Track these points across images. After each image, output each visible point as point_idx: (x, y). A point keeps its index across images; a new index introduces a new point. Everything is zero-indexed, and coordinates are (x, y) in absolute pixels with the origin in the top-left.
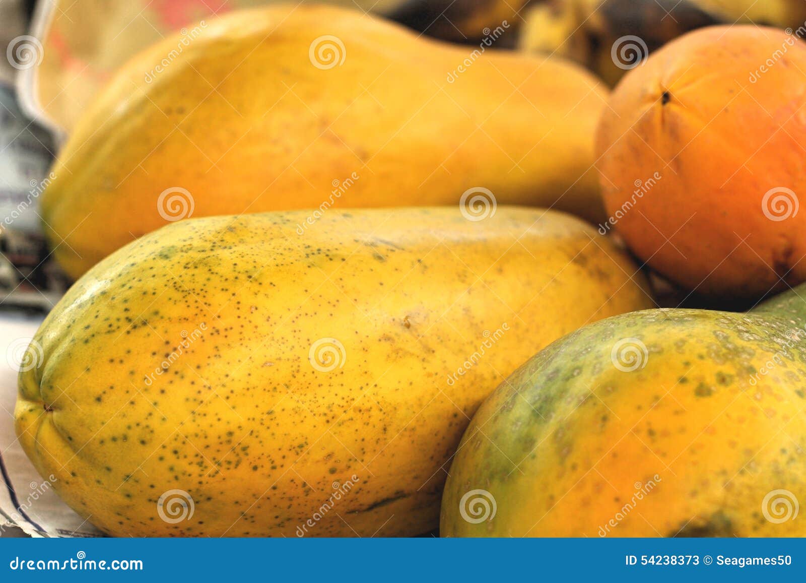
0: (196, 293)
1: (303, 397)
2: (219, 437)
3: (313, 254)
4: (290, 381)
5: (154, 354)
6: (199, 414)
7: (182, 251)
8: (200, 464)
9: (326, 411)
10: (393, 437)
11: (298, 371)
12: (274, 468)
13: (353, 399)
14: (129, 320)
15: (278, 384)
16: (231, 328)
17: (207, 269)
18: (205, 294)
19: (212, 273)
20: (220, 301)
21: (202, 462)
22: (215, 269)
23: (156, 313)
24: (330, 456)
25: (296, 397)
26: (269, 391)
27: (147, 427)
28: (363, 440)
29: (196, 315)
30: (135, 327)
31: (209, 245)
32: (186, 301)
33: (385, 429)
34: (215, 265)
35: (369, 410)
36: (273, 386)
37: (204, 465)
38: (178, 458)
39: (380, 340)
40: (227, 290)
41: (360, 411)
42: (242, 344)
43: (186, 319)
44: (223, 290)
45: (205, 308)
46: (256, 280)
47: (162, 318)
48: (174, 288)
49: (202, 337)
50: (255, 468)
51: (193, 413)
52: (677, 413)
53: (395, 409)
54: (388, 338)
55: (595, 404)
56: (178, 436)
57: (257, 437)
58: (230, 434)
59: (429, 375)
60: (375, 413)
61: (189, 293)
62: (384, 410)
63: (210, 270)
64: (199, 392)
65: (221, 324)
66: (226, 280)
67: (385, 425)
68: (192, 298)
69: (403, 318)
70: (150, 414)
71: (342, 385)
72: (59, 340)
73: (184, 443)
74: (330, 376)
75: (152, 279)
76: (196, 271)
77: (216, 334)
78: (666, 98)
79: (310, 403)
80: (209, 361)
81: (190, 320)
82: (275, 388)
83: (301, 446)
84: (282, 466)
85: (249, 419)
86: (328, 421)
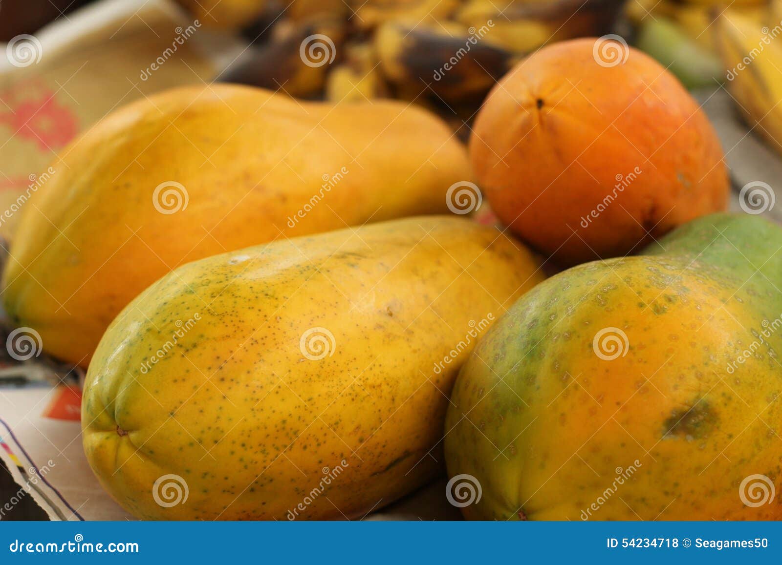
0: (230, 314)
1: (331, 383)
2: (276, 426)
3: (305, 270)
4: (320, 372)
5: (210, 368)
6: (258, 410)
7: (203, 285)
8: (263, 452)
9: (351, 392)
10: (400, 406)
11: (324, 363)
12: (319, 445)
13: (367, 379)
14: (180, 346)
15: (312, 375)
16: (266, 337)
17: (230, 295)
18: (237, 314)
19: (236, 297)
20: (250, 317)
21: (265, 450)
22: (238, 294)
23: (202, 336)
24: (358, 428)
25: (326, 383)
26: (306, 382)
27: (218, 428)
28: (380, 411)
29: (235, 331)
30: (187, 350)
31: (222, 277)
32: (224, 322)
33: (393, 400)
34: (235, 291)
35: (380, 386)
36: (309, 378)
37: (266, 452)
38: (246, 449)
39: (375, 329)
40: (253, 308)
41: (374, 387)
42: (278, 348)
43: (228, 336)
44: (250, 308)
45: (240, 325)
46: (273, 297)
47: (208, 339)
48: (209, 314)
49: (245, 348)
50: (305, 448)
51: (253, 410)
52: (645, 330)
53: (397, 382)
54: (379, 326)
55: (578, 337)
56: (243, 431)
57: (303, 421)
58: (284, 422)
59: (415, 351)
60: (384, 387)
61: (224, 316)
62: (390, 384)
63: (233, 295)
64: (254, 392)
65: (256, 335)
66: (250, 300)
67: (393, 396)
68: (227, 319)
69: (386, 309)
70: (218, 418)
71: (357, 369)
72: (122, 374)
73: (249, 436)
74: (347, 362)
75: (187, 311)
76: (222, 298)
77: (255, 344)
78: (540, 103)
79: (338, 387)
80: (256, 366)
81: (231, 336)
82: (310, 379)
83: (336, 423)
84: (325, 442)
85: (296, 407)
86: (353, 400)
